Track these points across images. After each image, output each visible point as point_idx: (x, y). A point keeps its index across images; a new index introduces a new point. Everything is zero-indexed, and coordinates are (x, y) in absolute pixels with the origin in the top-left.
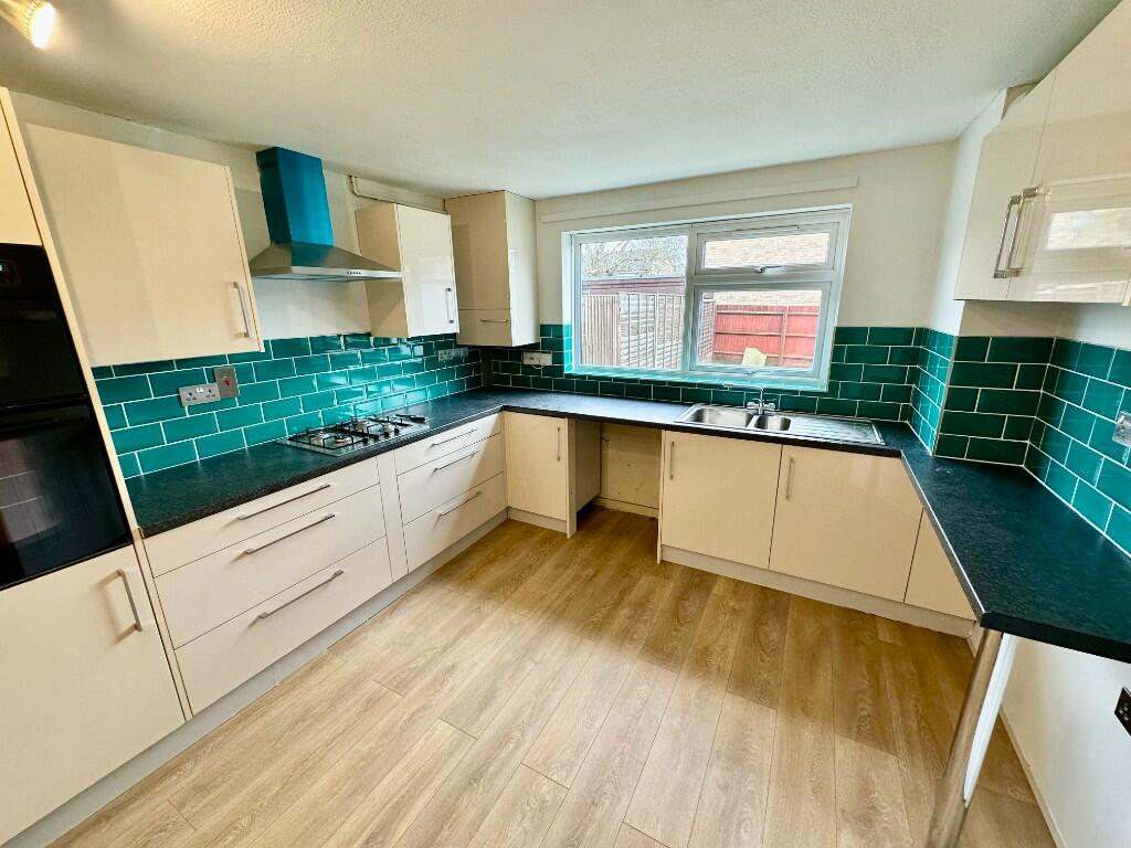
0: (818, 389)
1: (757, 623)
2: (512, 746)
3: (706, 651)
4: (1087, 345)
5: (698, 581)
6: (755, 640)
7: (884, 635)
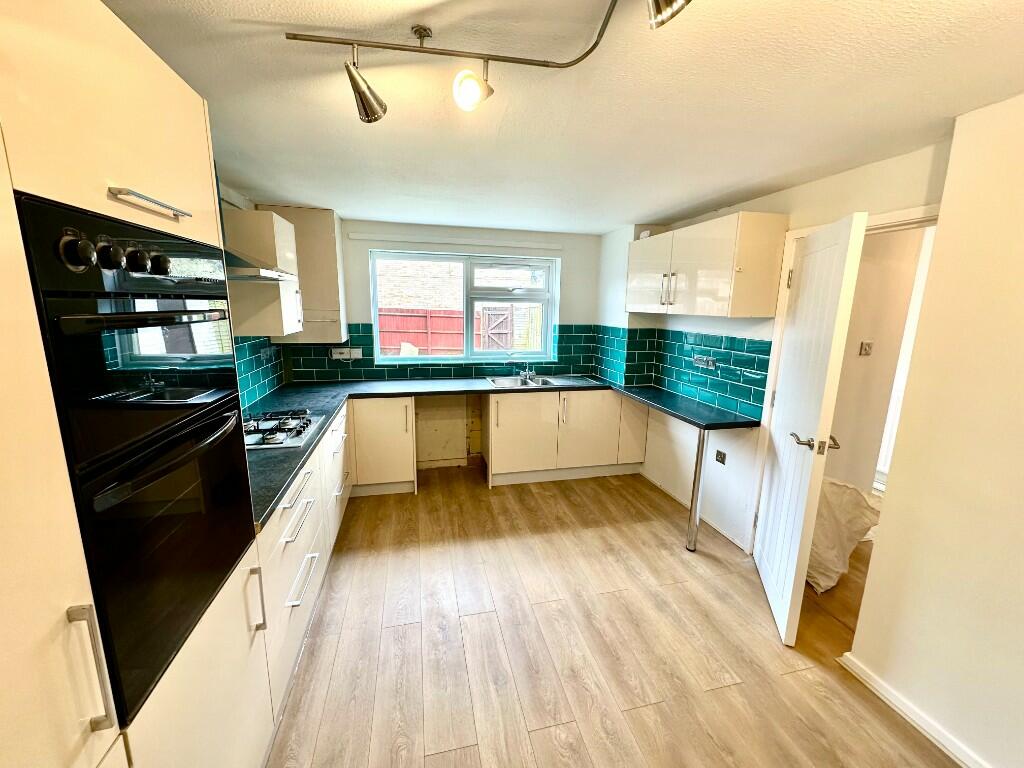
0: (552, 360)
1: (567, 497)
2: (517, 602)
3: (558, 518)
4: (673, 332)
5: (521, 490)
6: (573, 505)
7: (615, 482)
